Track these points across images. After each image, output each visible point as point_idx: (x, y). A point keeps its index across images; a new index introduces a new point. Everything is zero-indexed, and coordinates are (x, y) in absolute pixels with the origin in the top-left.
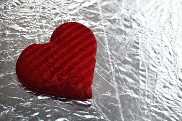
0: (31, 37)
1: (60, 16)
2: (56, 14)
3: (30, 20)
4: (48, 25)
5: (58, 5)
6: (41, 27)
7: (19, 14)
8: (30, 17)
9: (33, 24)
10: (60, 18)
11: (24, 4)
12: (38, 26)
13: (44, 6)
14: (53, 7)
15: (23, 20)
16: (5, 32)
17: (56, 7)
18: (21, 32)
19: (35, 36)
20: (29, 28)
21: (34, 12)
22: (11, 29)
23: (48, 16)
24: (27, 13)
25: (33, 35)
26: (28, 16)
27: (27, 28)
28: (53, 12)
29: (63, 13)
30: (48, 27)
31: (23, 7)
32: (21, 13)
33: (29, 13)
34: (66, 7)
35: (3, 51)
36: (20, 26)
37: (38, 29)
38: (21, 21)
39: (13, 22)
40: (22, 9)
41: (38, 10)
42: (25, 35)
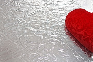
0: (39, 34)
1: (57, 23)
2: (55, 22)
3: (39, 24)
4: (50, 28)
5: (56, 16)
6: (46, 29)
7: (33, 21)
8: (39, 23)
9: (40, 27)
10: (57, 24)
11: (36, 15)
12: (43, 28)
13: (48, 16)
14: (53, 17)
15: (35, 24)
16: (24, 31)
17: (55, 17)
18: (33, 31)
19: (41, 34)
20: (38, 29)
21: (42, 20)
22: (28, 29)
23: (50, 23)
24: (37, 20)
25: (40, 34)
26: (38, 22)
27: (37, 29)
28: (53, 20)
29: (59, 21)
30: (50, 29)
31: (35, 17)
32: (34, 20)
33: (38, 20)
34: (61, 17)
35: (22, 42)
36: (33, 28)
37: (43, 30)
38: (34, 25)
39: (29, 25)
40: (35, 18)
41: (44, 19)
42: (35, 33)
